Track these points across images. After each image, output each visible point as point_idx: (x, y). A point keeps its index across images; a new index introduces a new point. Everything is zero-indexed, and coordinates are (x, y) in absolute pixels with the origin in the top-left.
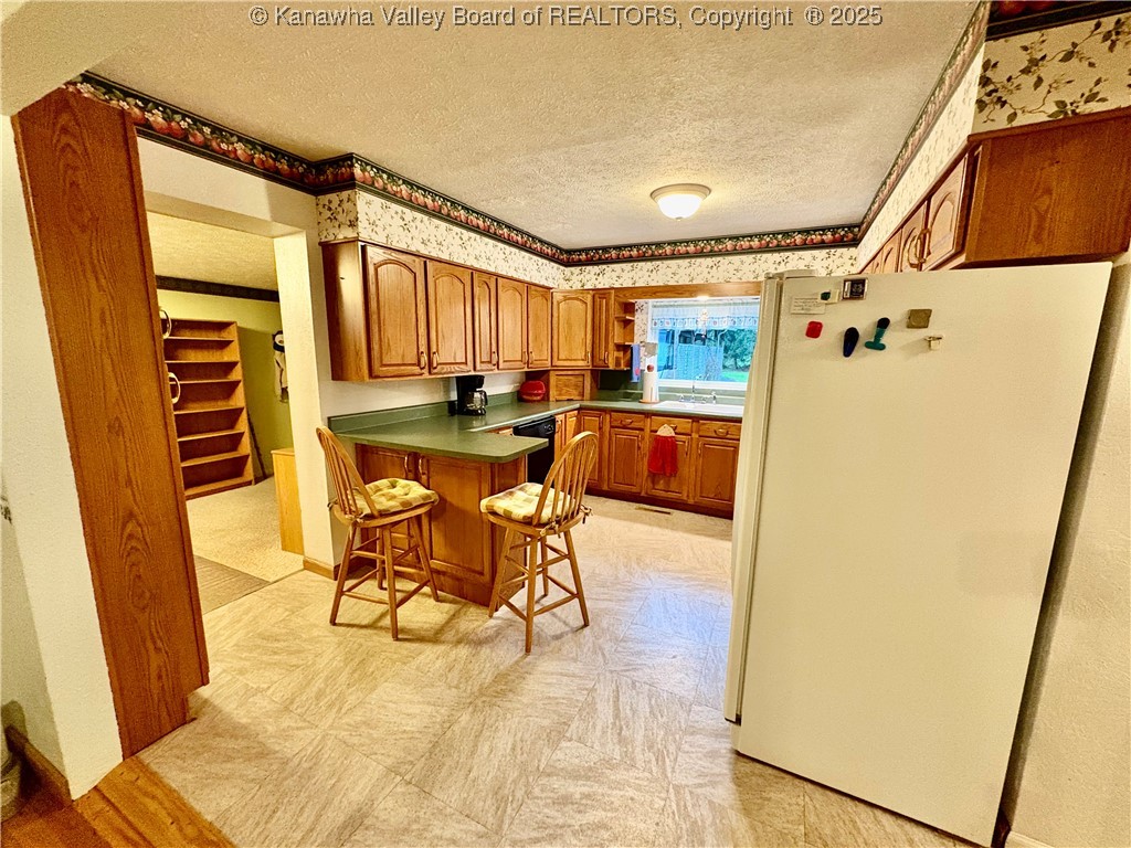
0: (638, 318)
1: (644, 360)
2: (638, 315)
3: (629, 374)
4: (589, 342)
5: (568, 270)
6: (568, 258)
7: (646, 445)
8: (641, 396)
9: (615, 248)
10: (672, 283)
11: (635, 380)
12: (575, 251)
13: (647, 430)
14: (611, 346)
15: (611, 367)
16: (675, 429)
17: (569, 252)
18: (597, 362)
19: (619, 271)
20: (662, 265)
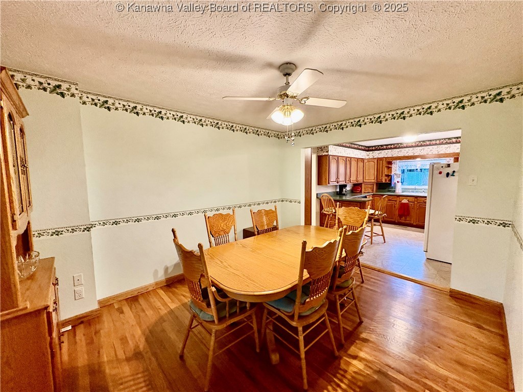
0: (393, 166)
1: (396, 180)
2: (393, 165)
3: (390, 184)
5: (368, 152)
6: (368, 149)
7: (397, 206)
8: (395, 191)
9: (385, 145)
10: (407, 155)
11: (392, 186)
12: (371, 147)
13: (398, 201)
14: (384, 175)
15: (384, 181)
16: (408, 200)
17: (369, 147)
18: (379, 180)
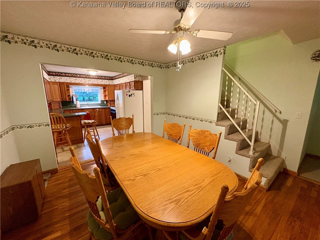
4: (60, 95)
19: (66, 79)
20: (78, 79)
